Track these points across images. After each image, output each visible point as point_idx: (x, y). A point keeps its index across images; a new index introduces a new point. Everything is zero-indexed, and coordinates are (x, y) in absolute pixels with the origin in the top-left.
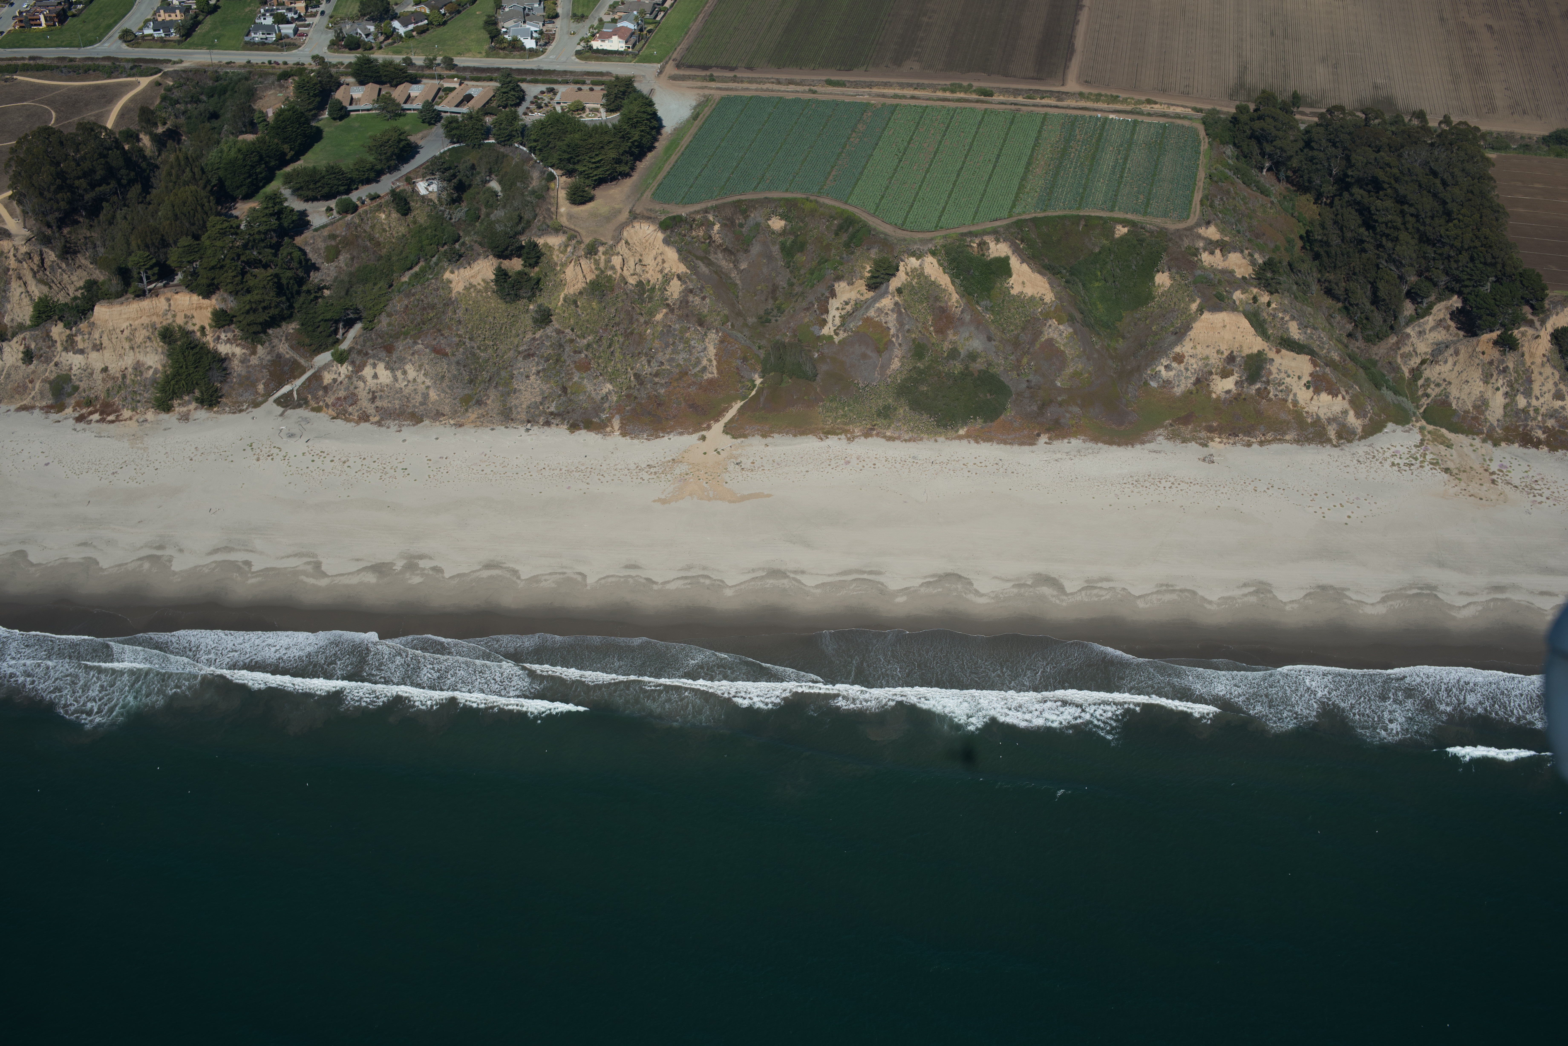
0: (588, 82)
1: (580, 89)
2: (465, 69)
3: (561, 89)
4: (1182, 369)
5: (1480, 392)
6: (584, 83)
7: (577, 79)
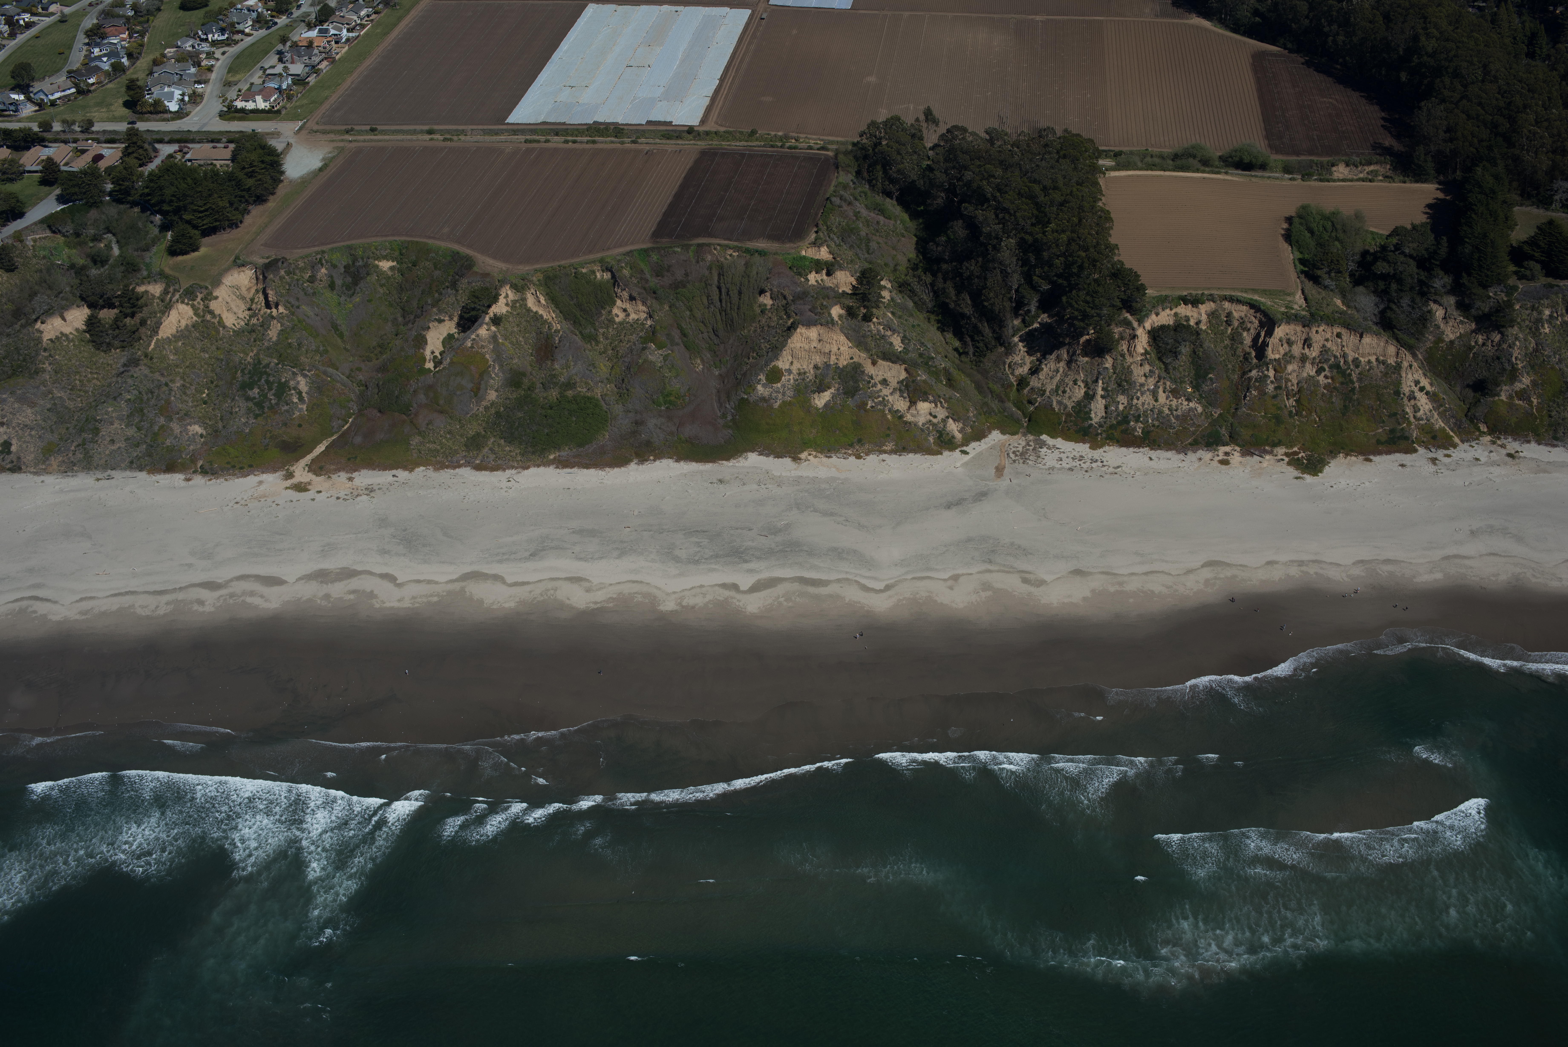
0: (224, 140)
1: (214, 147)
2: (104, 132)
3: (196, 146)
4: (779, 385)
5: (1082, 395)
6: (219, 141)
7: (213, 139)
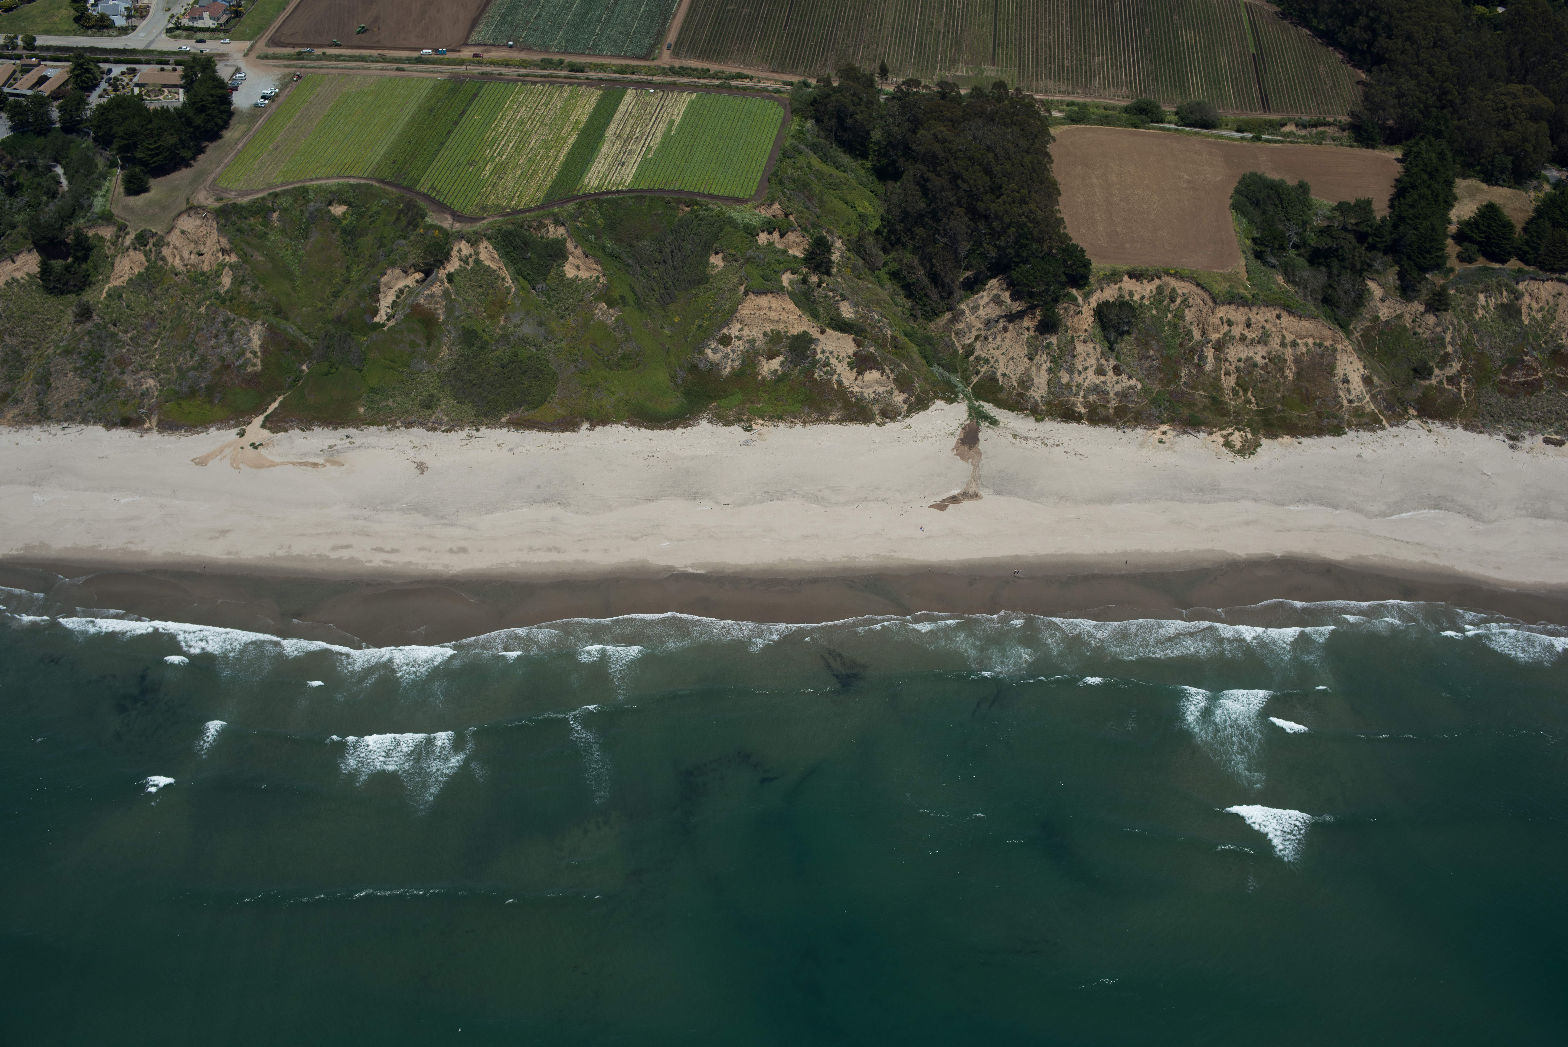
1: (162, 70)
2: (48, 48)
3: (144, 68)
4: (729, 351)
5: (1026, 368)
7: (161, 59)
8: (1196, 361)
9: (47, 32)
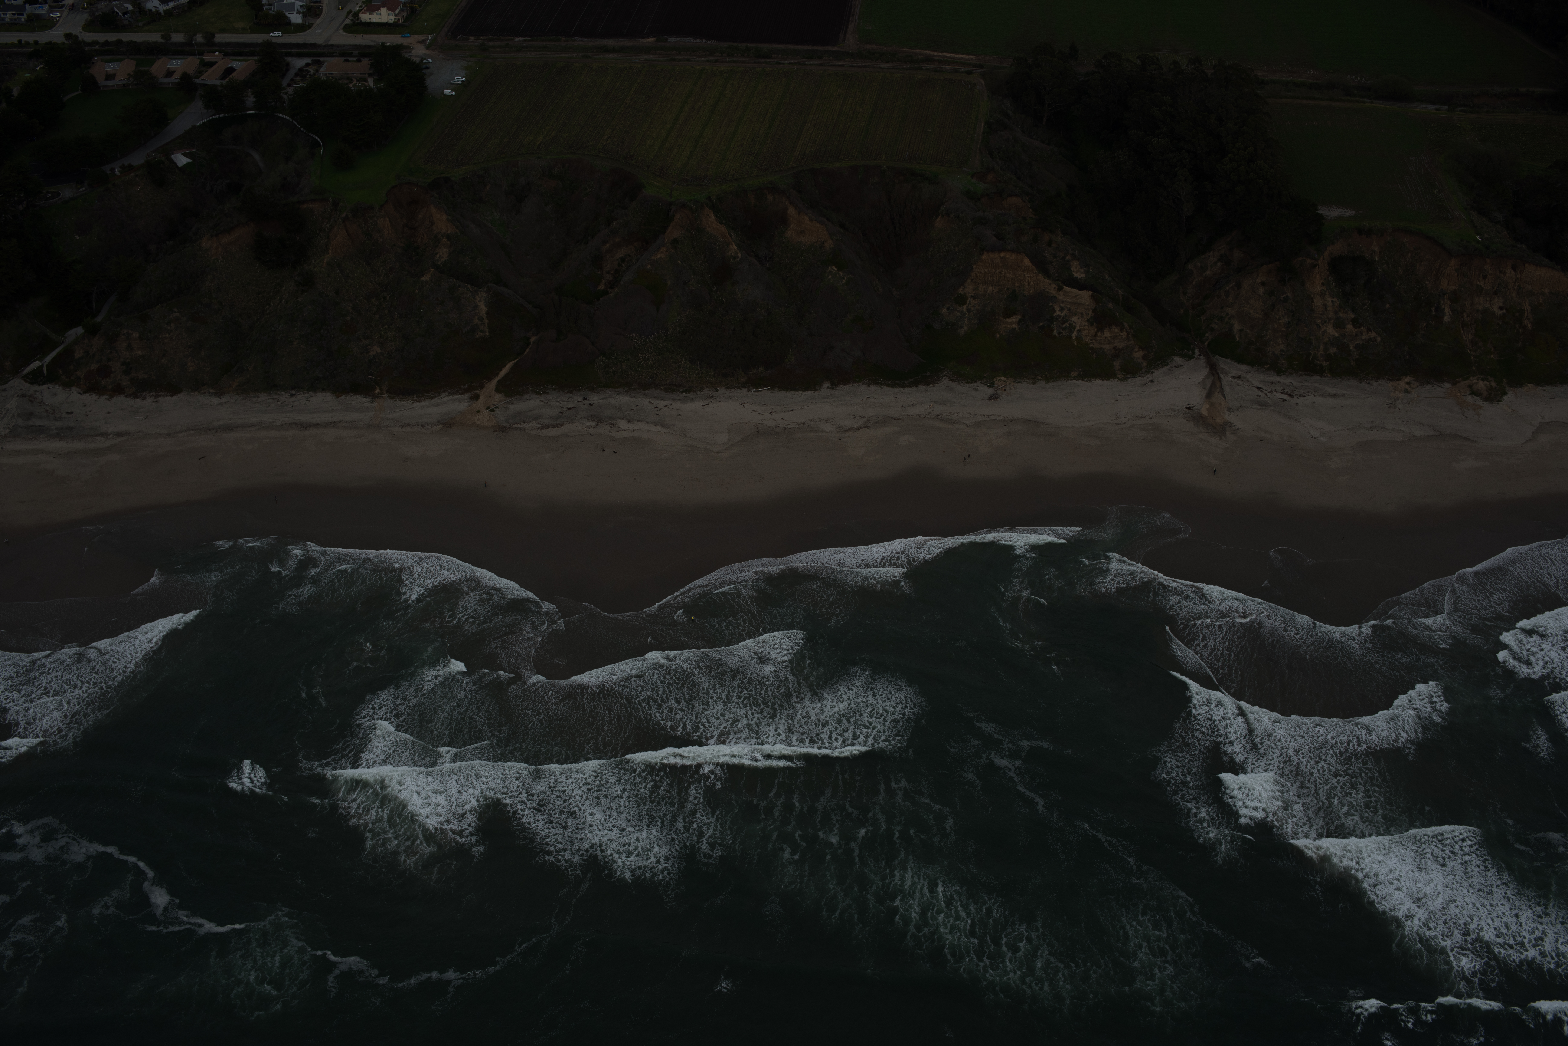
0: (355, 54)
1: (346, 61)
2: (228, 44)
4: (965, 310)
6: (351, 55)
7: (343, 52)
8: (1434, 313)
9: (223, 31)
